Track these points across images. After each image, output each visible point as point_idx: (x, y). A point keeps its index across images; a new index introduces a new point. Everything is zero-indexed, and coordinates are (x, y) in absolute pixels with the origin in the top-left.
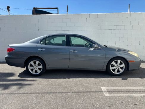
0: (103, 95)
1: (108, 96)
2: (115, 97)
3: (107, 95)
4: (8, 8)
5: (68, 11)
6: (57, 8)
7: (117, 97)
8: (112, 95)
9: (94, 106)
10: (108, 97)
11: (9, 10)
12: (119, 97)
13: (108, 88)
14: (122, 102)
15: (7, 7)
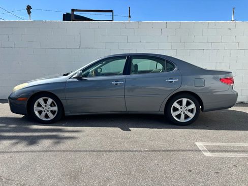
0: (201, 155)
1: (211, 155)
2: (223, 158)
3: (208, 154)
4: (29, 8)
5: (130, 17)
6: (111, 11)
7: (226, 157)
8: (217, 155)
9: (190, 171)
10: (211, 157)
11: (29, 13)
12: (228, 158)
13: (206, 144)
14: (235, 166)
15: (26, 7)
